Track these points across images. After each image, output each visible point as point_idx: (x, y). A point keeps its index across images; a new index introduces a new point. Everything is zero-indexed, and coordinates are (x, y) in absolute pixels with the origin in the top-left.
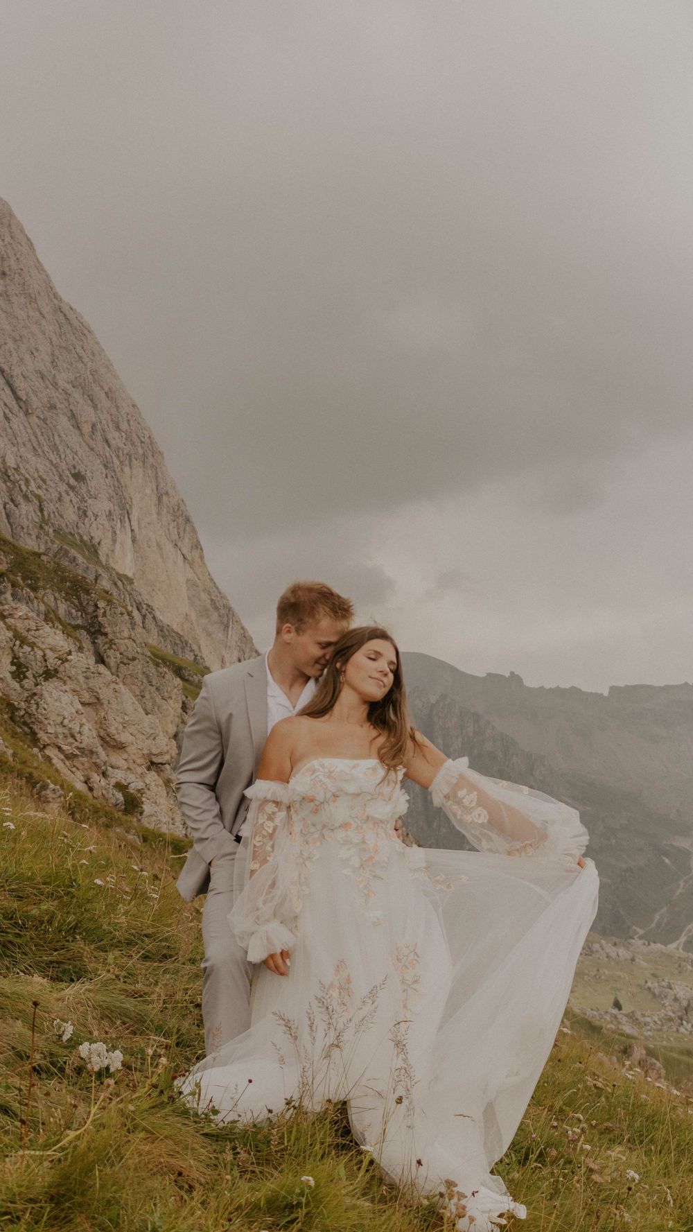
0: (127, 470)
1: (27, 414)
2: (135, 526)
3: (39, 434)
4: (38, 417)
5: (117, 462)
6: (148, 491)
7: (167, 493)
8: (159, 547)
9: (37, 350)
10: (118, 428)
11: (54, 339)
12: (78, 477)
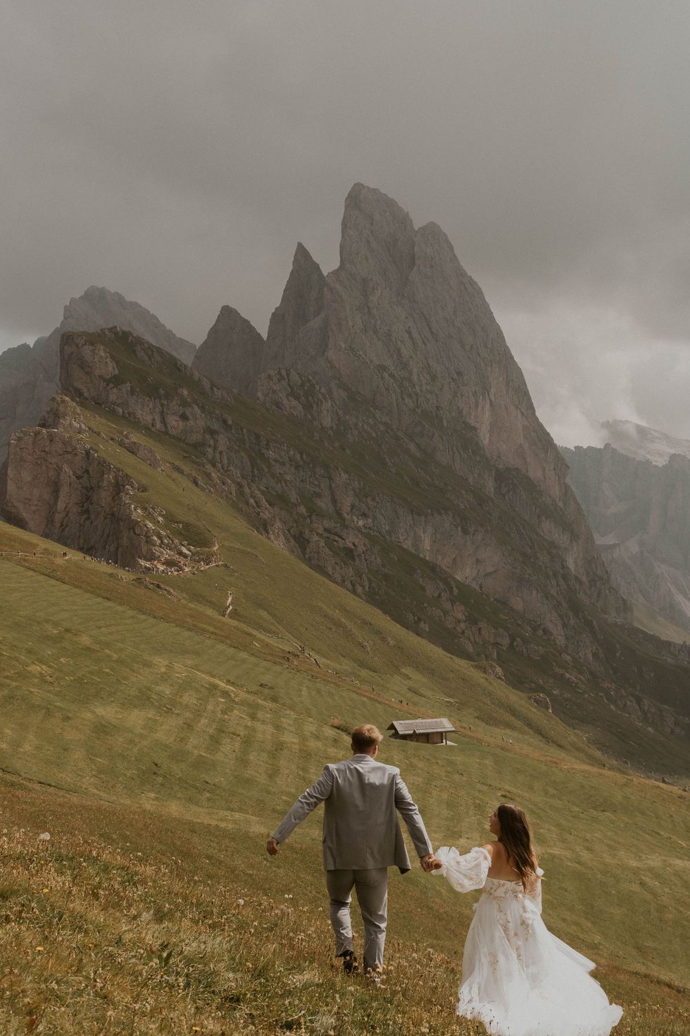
0: (489, 368)
1: (437, 341)
2: (493, 400)
3: (441, 350)
4: (442, 342)
5: (482, 364)
6: (501, 379)
7: (512, 380)
8: (507, 409)
9: (446, 306)
10: (486, 346)
11: (457, 299)
12: (459, 374)
